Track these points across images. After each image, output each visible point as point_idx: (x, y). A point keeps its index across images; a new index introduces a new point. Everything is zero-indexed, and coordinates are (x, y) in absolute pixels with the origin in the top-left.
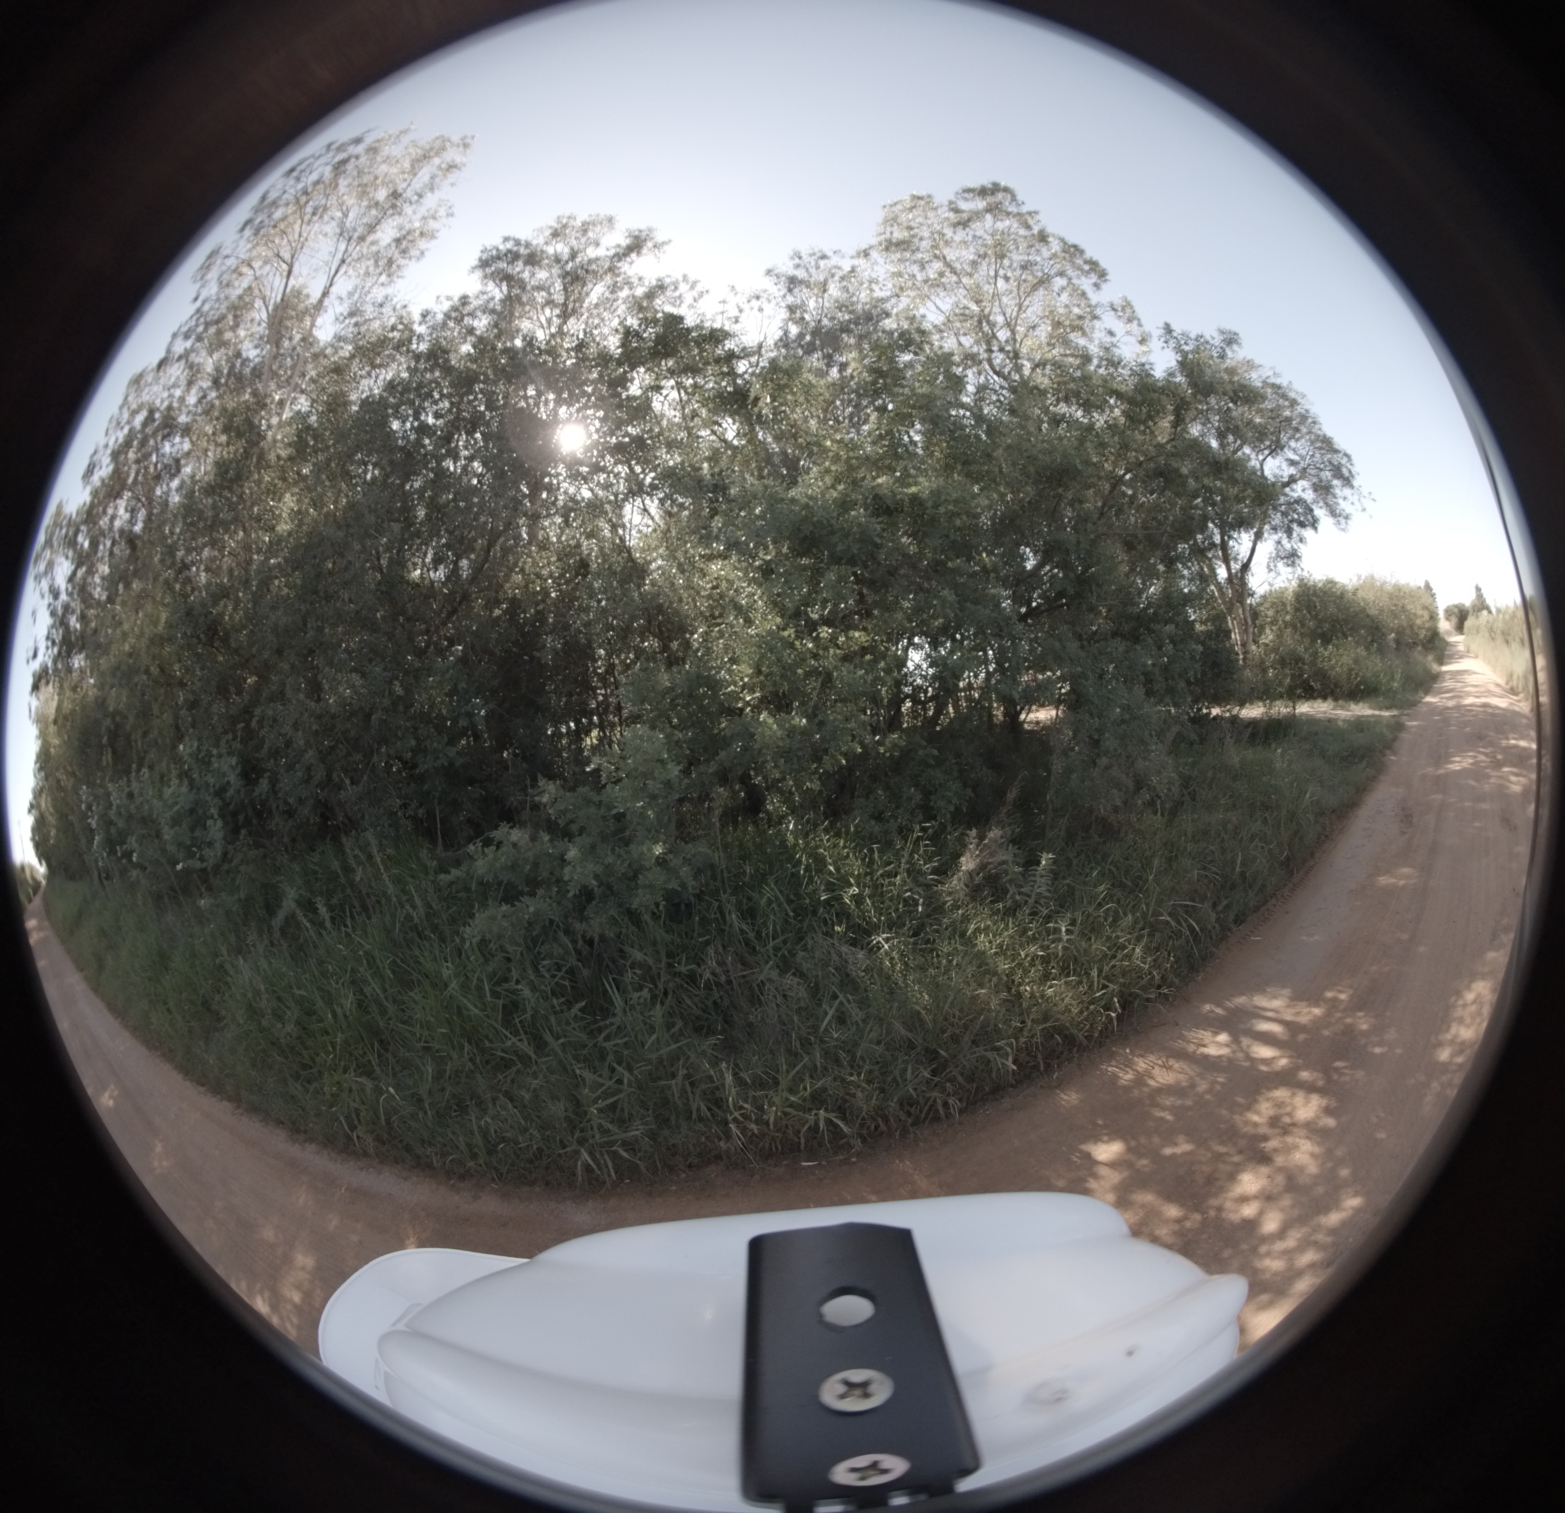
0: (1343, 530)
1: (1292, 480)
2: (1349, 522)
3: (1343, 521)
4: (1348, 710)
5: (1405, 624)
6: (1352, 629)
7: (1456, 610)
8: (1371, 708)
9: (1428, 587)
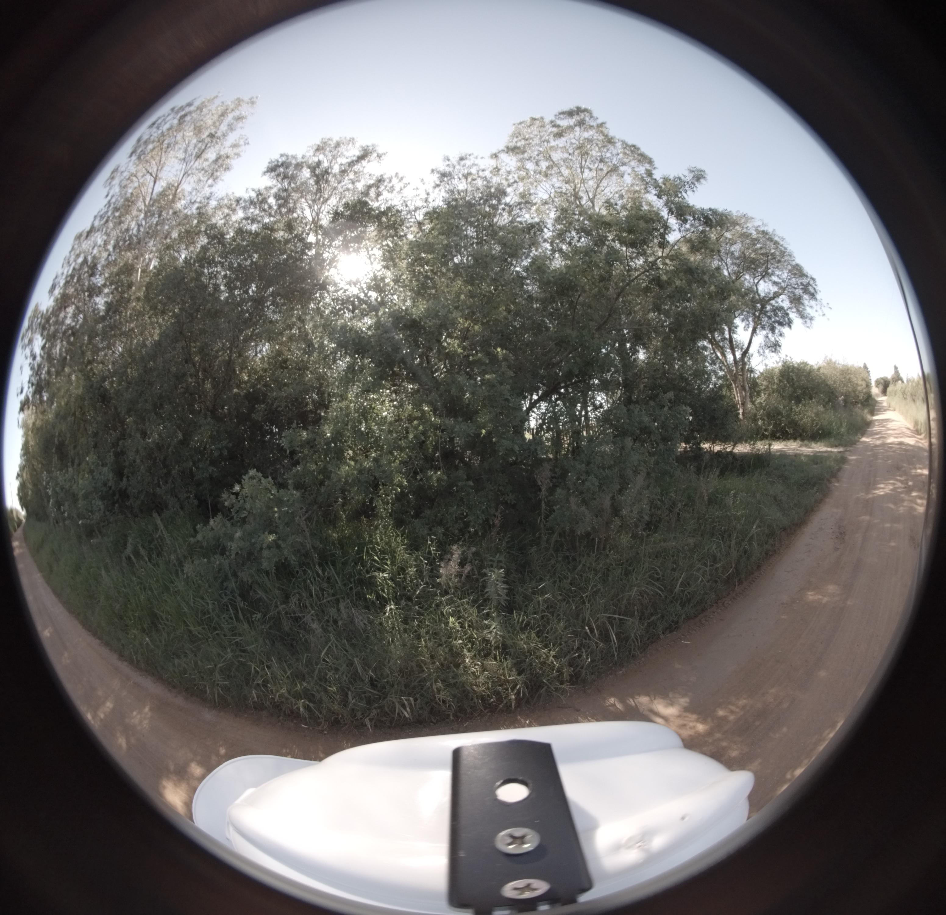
0: (808, 327)
1: (776, 295)
2: (813, 322)
3: (808, 321)
4: (810, 448)
5: (850, 390)
6: (816, 393)
7: (882, 381)
8: (825, 446)
9: (865, 367)
